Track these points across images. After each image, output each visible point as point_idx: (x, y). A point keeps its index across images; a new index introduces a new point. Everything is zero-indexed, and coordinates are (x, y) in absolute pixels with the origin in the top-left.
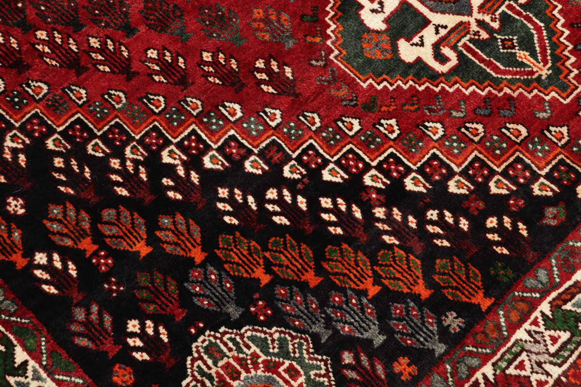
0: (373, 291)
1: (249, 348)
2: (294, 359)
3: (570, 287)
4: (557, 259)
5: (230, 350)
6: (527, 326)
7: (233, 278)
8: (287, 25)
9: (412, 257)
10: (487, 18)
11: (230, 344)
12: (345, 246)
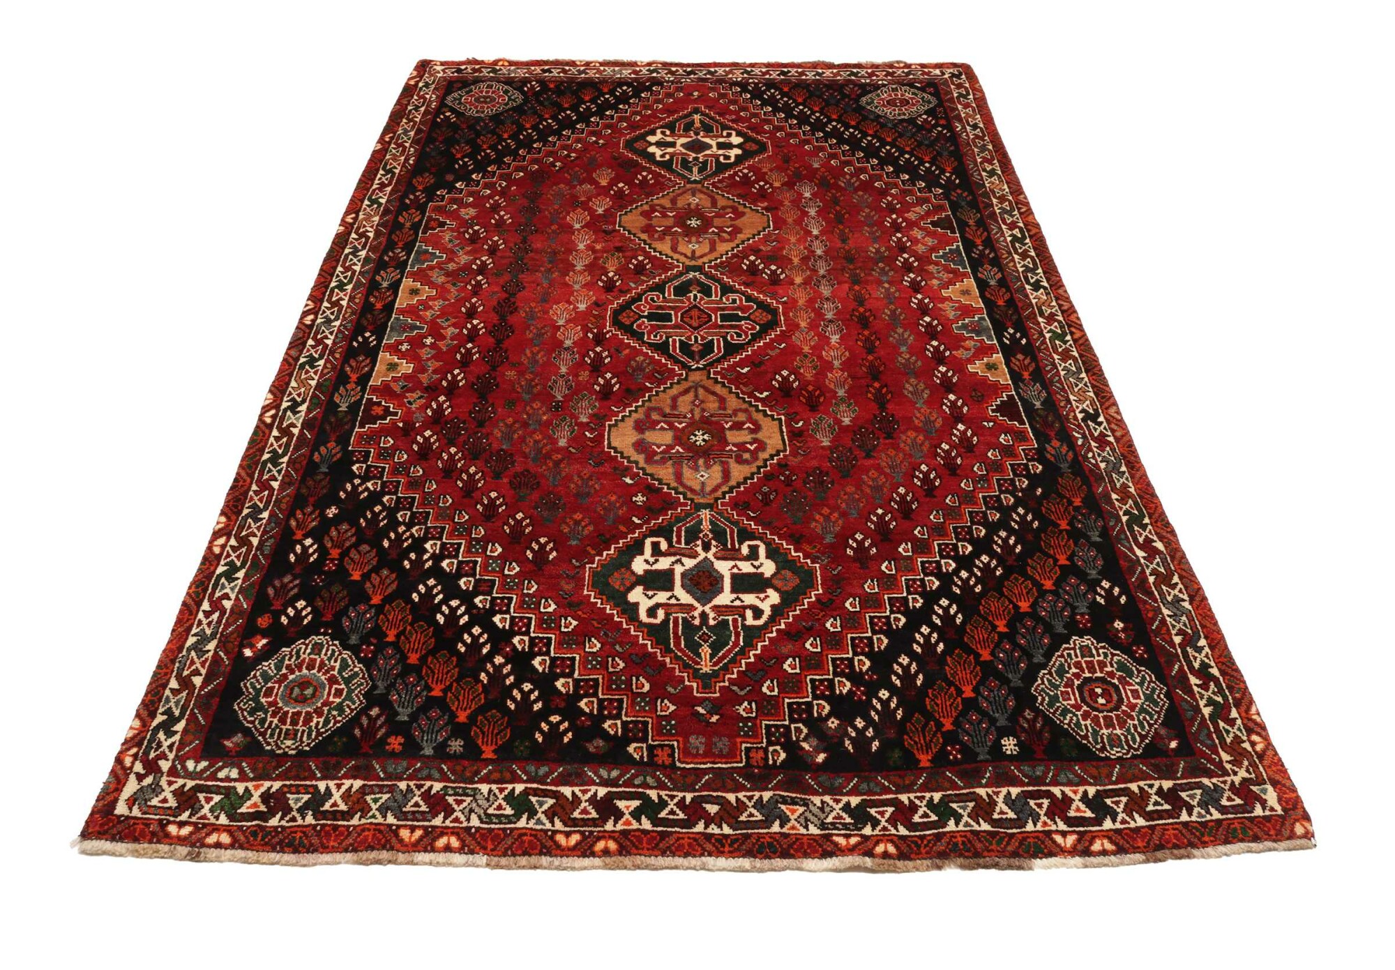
0: (437, 693)
1: (336, 661)
2: (349, 687)
3: (549, 791)
5: (326, 655)
6: (494, 787)
7: (377, 625)
8: (586, 532)
9: (482, 696)
10: (712, 615)
11: (329, 652)
12: (454, 659)
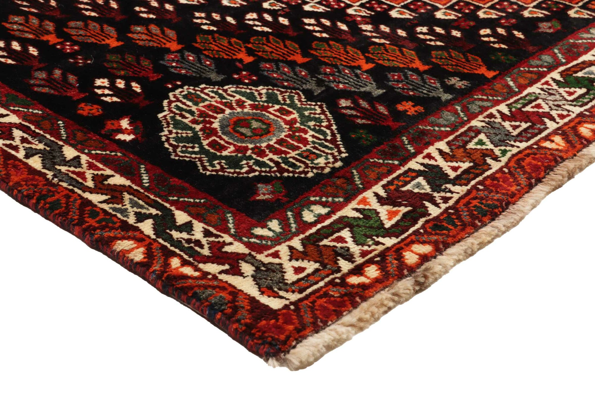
0: (367, 66)
1: (234, 97)
2: (284, 104)
3: (578, 64)
4: (559, 49)
5: (212, 97)
6: (538, 85)
7: (214, 59)
9: (404, 49)
11: (213, 95)
12: (331, 43)
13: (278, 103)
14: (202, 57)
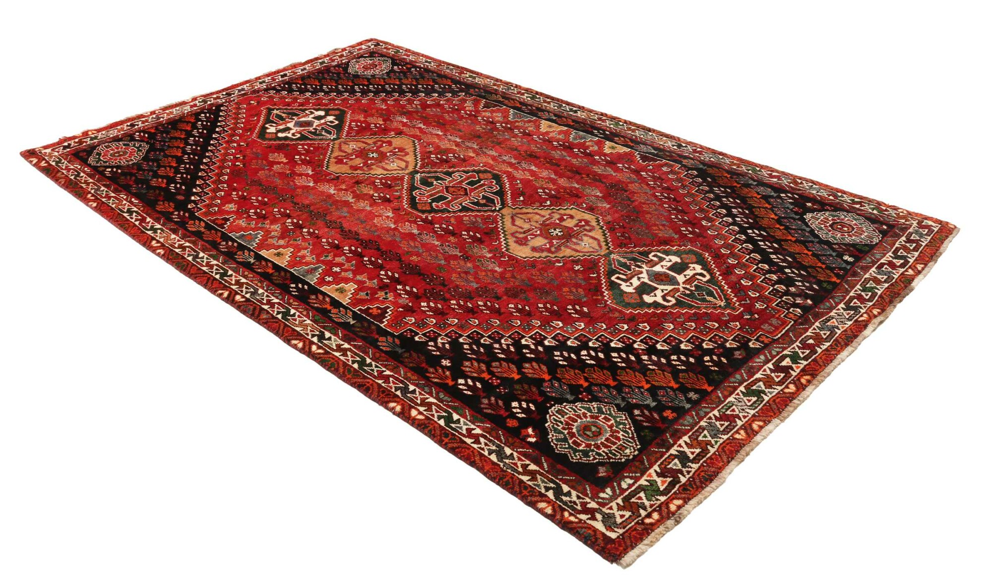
0: (647, 386)
1: (581, 410)
2: (607, 414)
3: (753, 381)
4: (744, 370)
5: (570, 412)
6: (734, 396)
7: (568, 385)
8: (582, 293)
9: (665, 373)
10: (688, 287)
11: (570, 410)
12: (628, 370)
13: (603, 413)
14: (562, 384)
